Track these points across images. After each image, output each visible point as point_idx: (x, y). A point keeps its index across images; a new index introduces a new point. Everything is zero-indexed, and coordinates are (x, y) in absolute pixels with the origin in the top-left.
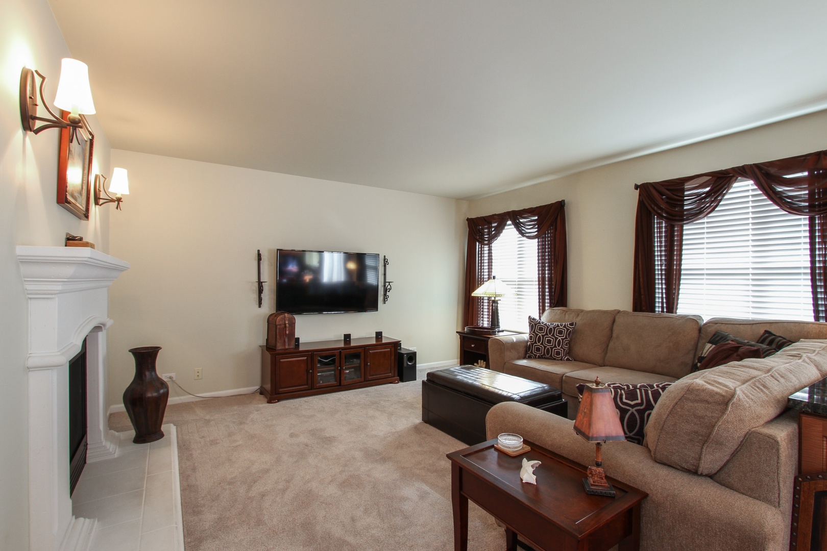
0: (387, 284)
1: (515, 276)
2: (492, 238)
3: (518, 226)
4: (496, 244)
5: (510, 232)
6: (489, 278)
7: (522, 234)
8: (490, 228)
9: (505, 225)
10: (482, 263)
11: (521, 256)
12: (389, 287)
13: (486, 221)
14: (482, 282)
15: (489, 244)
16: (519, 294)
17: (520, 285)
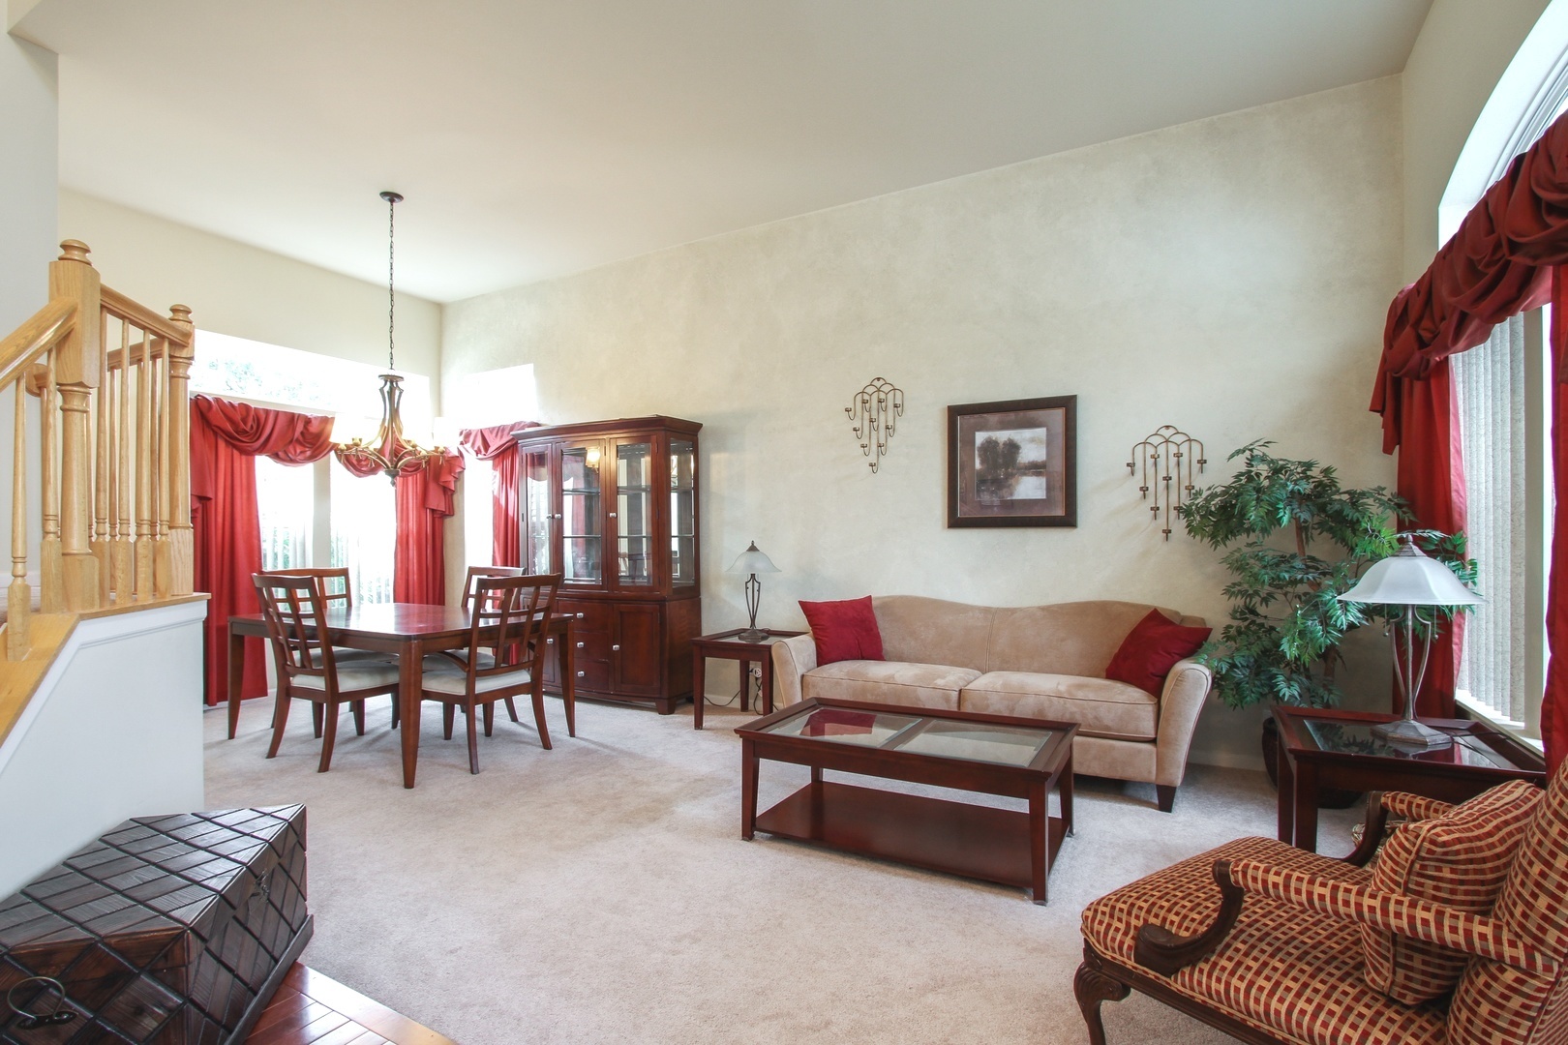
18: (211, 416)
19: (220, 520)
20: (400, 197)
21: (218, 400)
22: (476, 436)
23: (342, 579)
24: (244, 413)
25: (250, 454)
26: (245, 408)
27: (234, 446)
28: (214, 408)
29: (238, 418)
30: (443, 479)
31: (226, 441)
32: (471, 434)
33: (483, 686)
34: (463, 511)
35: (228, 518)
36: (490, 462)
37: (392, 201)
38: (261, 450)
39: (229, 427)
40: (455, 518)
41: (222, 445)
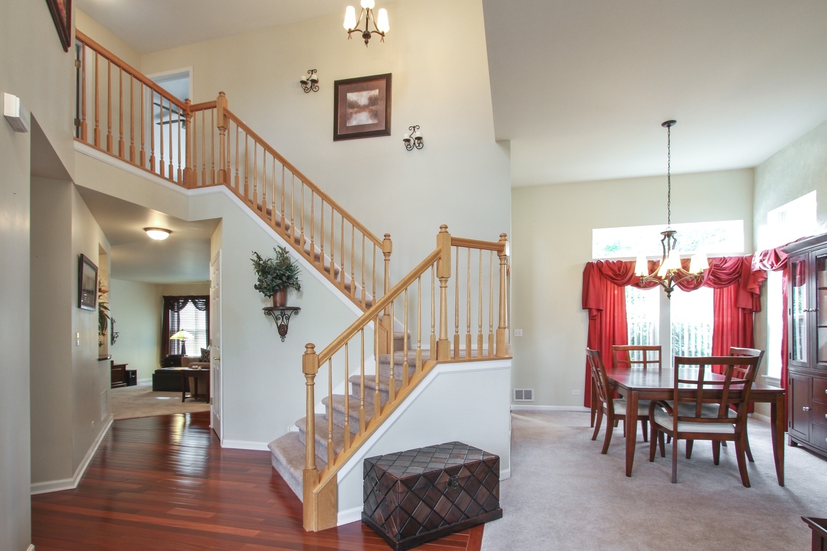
0: (114, 334)
1: (193, 328)
2: (180, 308)
3: (195, 304)
4: (182, 312)
5: (190, 306)
6: (178, 330)
7: (198, 308)
8: (178, 302)
9: (188, 302)
10: (173, 321)
11: (196, 319)
12: (116, 335)
13: (176, 299)
14: (173, 332)
15: (178, 312)
16: (196, 338)
17: (196, 333)
18: (603, 270)
19: (608, 320)
20: (673, 122)
21: (607, 262)
22: (771, 254)
23: (658, 352)
24: (620, 265)
25: (622, 285)
26: (620, 262)
27: (615, 283)
28: (604, 266)
29: (616, 269)
30: (749, 287)
31: (611, 281)
32: (768, 253)
33: (683, 428)
34: (767, 308)
35: (612, 319)
36: (781, 272)
37: (669, 126)
38: (627, 283)
39: (611, 274)
40: (761, 313)
41: (609, 283)
